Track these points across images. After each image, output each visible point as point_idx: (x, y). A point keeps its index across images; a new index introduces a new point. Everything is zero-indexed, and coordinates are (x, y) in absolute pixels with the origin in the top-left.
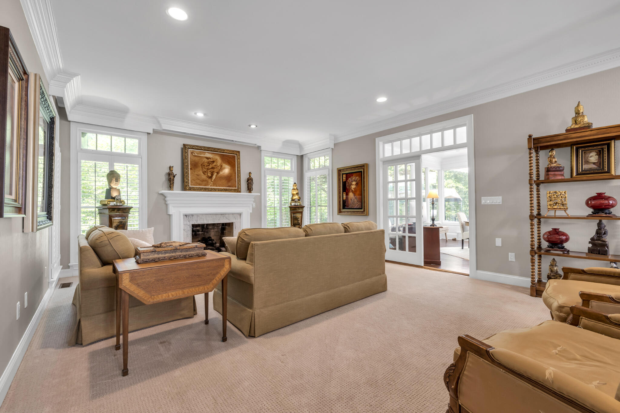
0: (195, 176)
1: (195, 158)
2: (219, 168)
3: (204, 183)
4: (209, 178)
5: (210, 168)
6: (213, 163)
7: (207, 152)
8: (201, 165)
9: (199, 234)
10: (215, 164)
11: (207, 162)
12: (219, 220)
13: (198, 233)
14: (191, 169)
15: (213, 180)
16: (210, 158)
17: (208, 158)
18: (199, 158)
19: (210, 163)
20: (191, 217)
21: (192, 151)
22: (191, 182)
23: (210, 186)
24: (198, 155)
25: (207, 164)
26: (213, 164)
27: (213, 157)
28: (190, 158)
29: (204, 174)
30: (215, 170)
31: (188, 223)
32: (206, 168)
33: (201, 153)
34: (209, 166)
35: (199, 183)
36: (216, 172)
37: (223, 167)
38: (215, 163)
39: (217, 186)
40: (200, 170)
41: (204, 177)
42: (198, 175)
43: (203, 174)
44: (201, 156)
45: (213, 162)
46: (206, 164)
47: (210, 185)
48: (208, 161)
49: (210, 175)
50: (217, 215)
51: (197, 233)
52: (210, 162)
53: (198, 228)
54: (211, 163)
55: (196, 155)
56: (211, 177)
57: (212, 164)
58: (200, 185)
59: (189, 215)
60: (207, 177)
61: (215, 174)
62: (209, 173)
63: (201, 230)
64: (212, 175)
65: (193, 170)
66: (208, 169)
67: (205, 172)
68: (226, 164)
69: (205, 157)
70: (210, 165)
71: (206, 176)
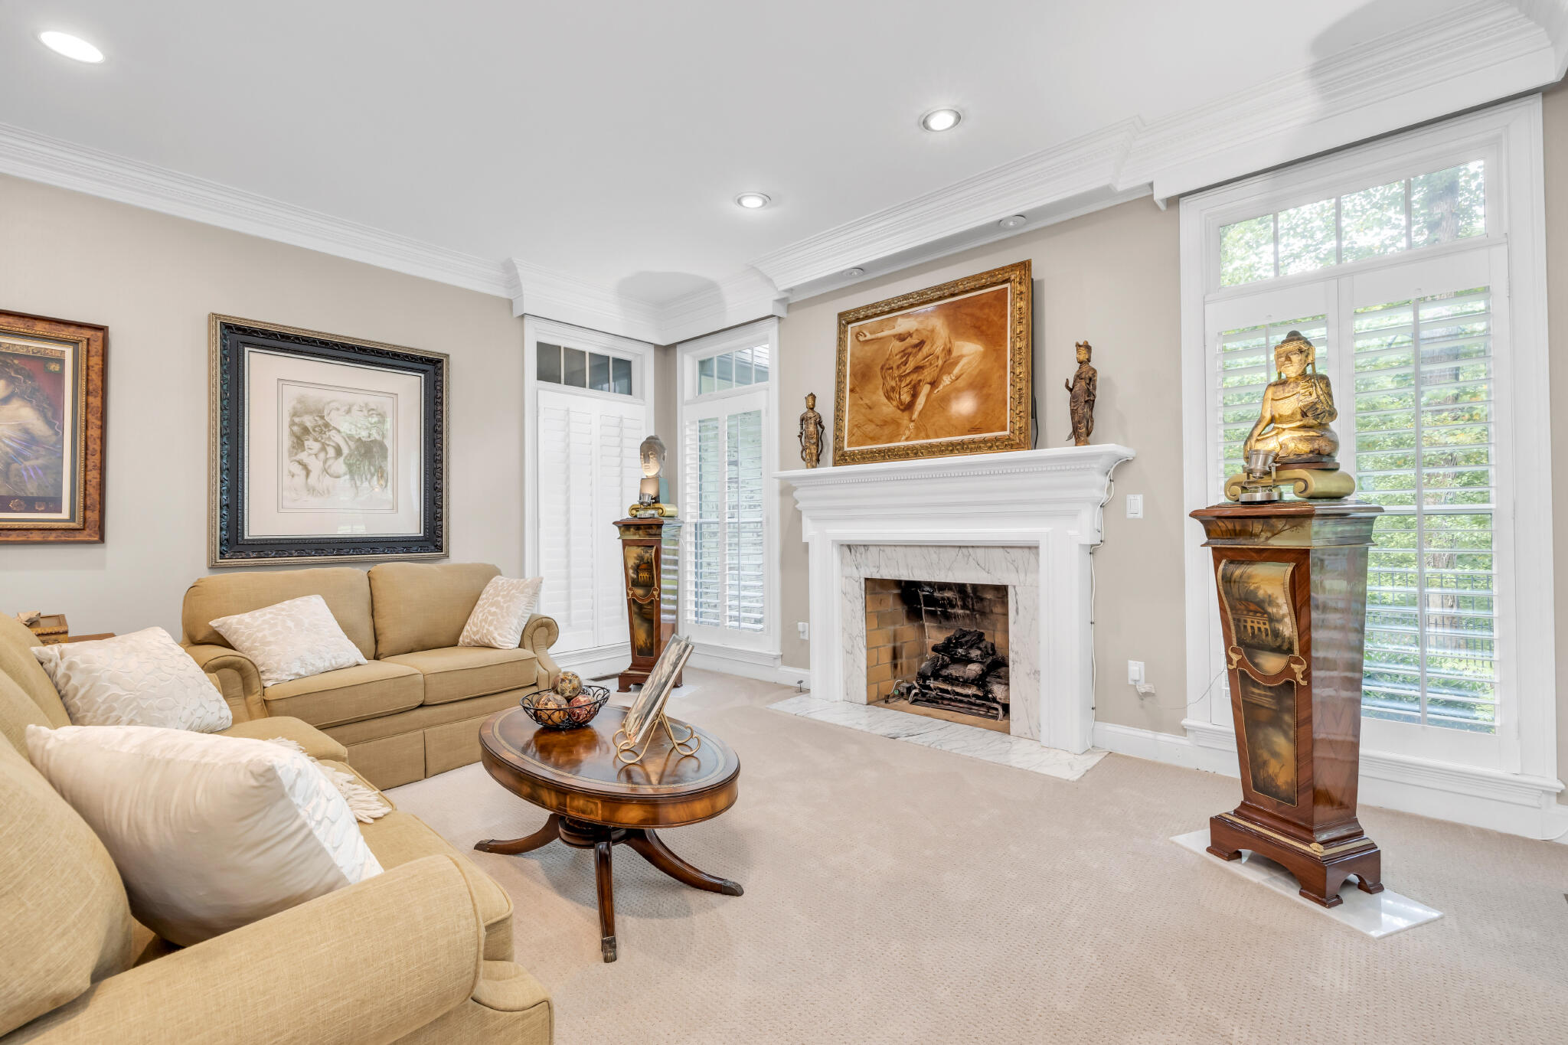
0: (863, 411)
1: (867, 348)
2: (940, 362)
3: (887, 431)
4: (903, 411)
5: (907, 371)
6: (920, 349)
7: (902, 315)
8: (882, 368)
9: (956, 616)
10: (925, 350)
11: (900, 352)
12: (949, 569)
13: (952, 611)
14: (852, 391)
15: (915, 416)
16: (910, 335)
17: (901, 338)
18: (875, 347)
19: (910, 354)
20: (861, 554)
21: (857, 330)
22: (851, 434)
23: (907, 439)
24: (873, 337)
25: (902, 357)
26: (920, 354)
27: (921, 327)
28: (852, 355)
29: (889, 398)
30: (927, 375)
31: (855, 573)
32: (896, 373)
33: (881, 326)
34: (905, 365)
35: (871, 435)
36: (929, 380)
37: (955, 354)
38: (928, 347)
39: (928, 437)
40: (878, 389)
41: (888, 409)
42: (870, 408)
43: (885, 401)
44: (881, 339)
45: (920, 344)
46: (897, 360)
47: (904, 438)
48: (903, 348)
49: (906, 398)
50: (942, 550)
51: (949, 610)
52: (910, 350)
53: (948, 594)
54: (914, 350)
55: (869, 337)
56: (909, 407)
57: (915, 355)
58: (874, 439)
59: (856, 546)
60: (899, 409)
61: (925, 389)
62: (906, 389)
63: (959, 603)
64: (915, 396)
65: (857, 393)
66: (901, 378)
67: (893, 389)
68: (968, 339)
69: (894, 336)
70: (911, 359)
71: (895, 403)
